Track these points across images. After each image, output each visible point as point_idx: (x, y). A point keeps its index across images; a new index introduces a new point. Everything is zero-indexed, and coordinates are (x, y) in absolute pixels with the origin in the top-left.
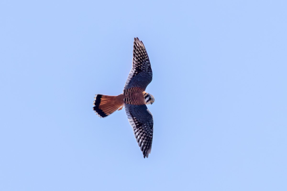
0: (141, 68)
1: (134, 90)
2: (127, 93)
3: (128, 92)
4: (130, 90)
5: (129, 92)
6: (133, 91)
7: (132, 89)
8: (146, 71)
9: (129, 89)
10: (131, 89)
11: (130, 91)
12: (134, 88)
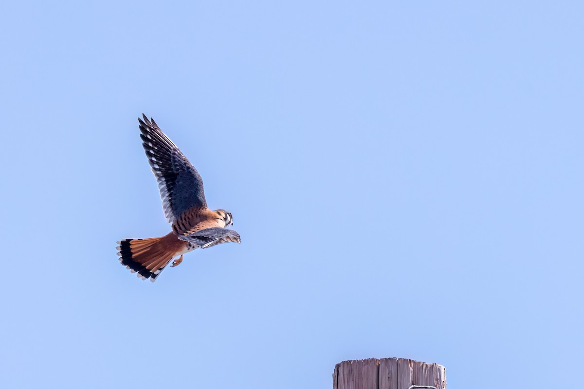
0: (172, 170)
1: (190, 216)
2: (180, 229)
3: (181, 226)
4: (181, 219)
5: (183, 224)
6: (189, 218)
7: (185, 215)
8: (184, 170)
9: (179, 219)
10: (183, 216)
11: (184, 221)
12: (187, 213)
